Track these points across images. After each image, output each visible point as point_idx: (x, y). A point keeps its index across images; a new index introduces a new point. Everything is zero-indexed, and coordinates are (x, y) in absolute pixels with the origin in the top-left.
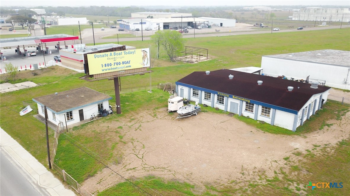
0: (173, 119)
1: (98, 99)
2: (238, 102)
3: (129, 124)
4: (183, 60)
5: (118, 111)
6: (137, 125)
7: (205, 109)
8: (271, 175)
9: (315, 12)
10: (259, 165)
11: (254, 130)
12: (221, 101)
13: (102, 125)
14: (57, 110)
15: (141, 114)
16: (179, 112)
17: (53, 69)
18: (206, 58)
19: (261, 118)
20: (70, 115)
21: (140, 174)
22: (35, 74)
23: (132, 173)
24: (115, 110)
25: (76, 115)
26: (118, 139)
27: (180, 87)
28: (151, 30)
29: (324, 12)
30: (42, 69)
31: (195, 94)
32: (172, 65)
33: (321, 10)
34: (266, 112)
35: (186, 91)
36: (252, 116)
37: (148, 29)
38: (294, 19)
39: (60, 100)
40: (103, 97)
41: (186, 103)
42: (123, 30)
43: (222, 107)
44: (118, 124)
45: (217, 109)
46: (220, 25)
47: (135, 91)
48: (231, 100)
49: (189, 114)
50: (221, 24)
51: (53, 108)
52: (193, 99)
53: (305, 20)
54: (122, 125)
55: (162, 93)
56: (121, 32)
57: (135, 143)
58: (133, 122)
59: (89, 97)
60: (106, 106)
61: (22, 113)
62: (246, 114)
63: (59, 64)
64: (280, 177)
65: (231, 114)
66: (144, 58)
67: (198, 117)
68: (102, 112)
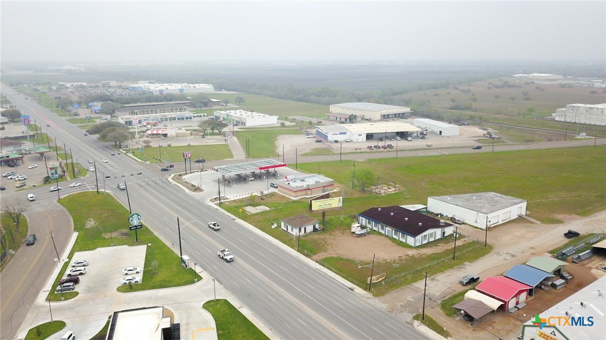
0: (353, 236)
1: (313, 222)
2: (390, 229)
3: (330, 237)
4: (374, 191)
5: (323, 230)
6: (334, 238)
7: (373, 232)
8: (388, 261)
9: (587, 111)
10: (385, 258)
11: (394, 244)
12: (382, 228)
13: (316, 236)
14: (293, 227)
15: (336, 232)
16: (356, 233)
17: (273, 195)
18: (394, 189)
19: (401, 239)
20: (300, 230)
21: (335, 256)
22: (262, 199)
23: (331, 255)
24: (322, 228)
25: (303, 230)
26: (324, 243)
27: (361, 218)
28: (351, 141)
29: (599, 112)
30: (266, 195)
31: (369, 223)
32: (362, 196)
33: (595, 110)
34: (403, 236)
35: (364, 221)
36: (397, 238)
37: (348, 141)
38: (557, 119)
39: (294, 221)
40: (316, 221)
41: (363, 227)
42: (320, 142)
43: (383, 232)
44: (323, 237)
45: (381, 233)
46: (438, 133)
47: (333, 217)
48: (387, 228)
49: (362, 234)
50: (441, 132)
51: (291, 224)
52: (368, 225)
53: (573, 122)
54: (326, 237)
55: (349, 220)
56: (319, 145)
57: (333, 245)
58: (331, 236)
59: (308, 221)
60: (317, 226)
61: (273, 227)
62: (394, 237)
63: (275, 190)
64: (392, 262)
65: (387, 236)
66: (339, 202)
67: (367, 236)
68: (315, 230)
